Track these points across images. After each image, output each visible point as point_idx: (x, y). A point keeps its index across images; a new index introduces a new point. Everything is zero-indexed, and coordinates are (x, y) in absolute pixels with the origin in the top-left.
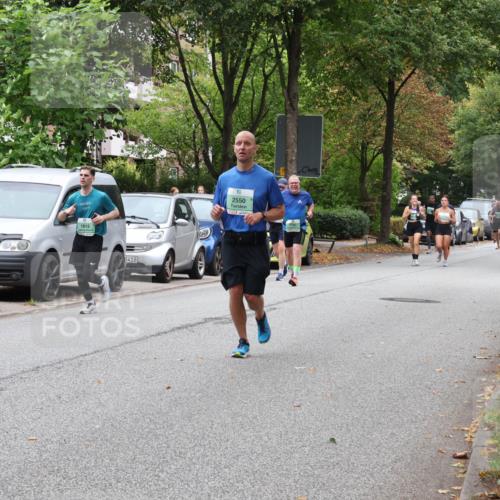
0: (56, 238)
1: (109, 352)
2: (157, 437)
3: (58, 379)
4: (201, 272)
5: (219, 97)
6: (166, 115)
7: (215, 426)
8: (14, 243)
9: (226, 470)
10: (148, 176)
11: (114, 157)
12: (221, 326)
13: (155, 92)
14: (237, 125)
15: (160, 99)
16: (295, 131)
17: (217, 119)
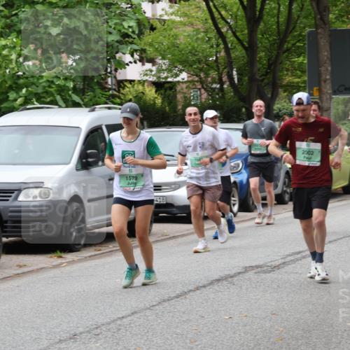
1: (148, 313)
4: (235, 209)
5: (241, 13)
6: (185, 36)
10: (170, 103)
11: (131, 82)
12: (263, 276)
13: (171, 11)
14: (263, 41)
15: (178, 19)
16: (328, 48)
17: (241, 37)
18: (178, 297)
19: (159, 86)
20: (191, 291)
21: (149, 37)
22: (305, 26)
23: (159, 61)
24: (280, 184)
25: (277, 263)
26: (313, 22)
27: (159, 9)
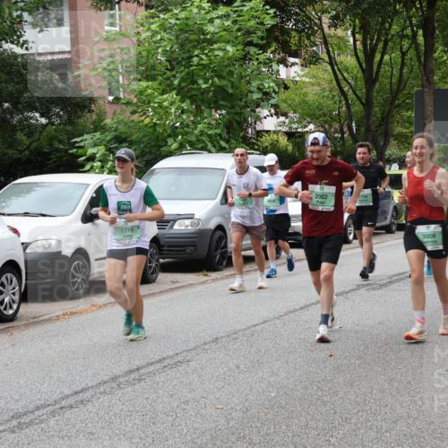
0: (222, 215)
1: (277, 322)
2: (325, 403)
3: (235, 349)
4: (351, 237)
5: (360, 75)
6: (313, 94)
7: (374, 392)
8: (187, 222)
9: (388, 434)
10: (299, 149)
11: (267, 132)
12: (373, 292)
13: (302, 73)
14: (379, 99)
15: (307, 80)
16: (432, 103)
17: (360, 95)
18: (302, 308)
19: (290, 135)
20: (312, 304)
21: (284, 95)
22: (414, 86)
23: (291, 114)
24: (389, 217)
25: (385, 282)
26: (420, 82)
27: (292, 71)
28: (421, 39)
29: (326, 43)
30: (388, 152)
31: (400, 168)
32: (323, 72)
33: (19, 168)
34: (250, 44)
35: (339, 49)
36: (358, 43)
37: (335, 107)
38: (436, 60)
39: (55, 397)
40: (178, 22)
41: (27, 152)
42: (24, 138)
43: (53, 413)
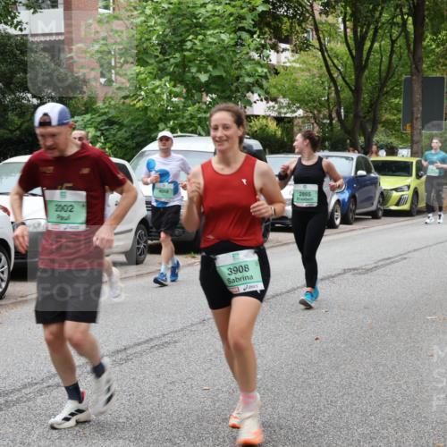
2: (310, 386)
4: (338, 222)
5: (350, 62)
6: (303, 80)
7: (360, 375)
9: (373, 417)
10: (287, 135)
11: (257, 116)
12: (359, 277)
13: (293, 59)
14: (367, 86)
15: (298, 65)
16: (420, 91)
17: (348, 81)
18: (288, 292)
19: (279, 120)
20: (298, 288)
21: (273, 80)
22: (403, 74)
23: (281, 100)
24: (376, 202)
25: (370, 267)
26: (409, 70)
27: (283, 57)
28: (410, 27)
29: (317, 30)
30: (375, 139)
31: (387, 155)
32: (314, 58)
33: (10, 148)
34: (242, 29)
35: (330, 35)
36: (348, 30)
37: (325, 92)
38: (425, 48)
39: (43, 375)
40: (171, 6)
41: (18, 132)
42: (16, 118)
43: (40, 392)
